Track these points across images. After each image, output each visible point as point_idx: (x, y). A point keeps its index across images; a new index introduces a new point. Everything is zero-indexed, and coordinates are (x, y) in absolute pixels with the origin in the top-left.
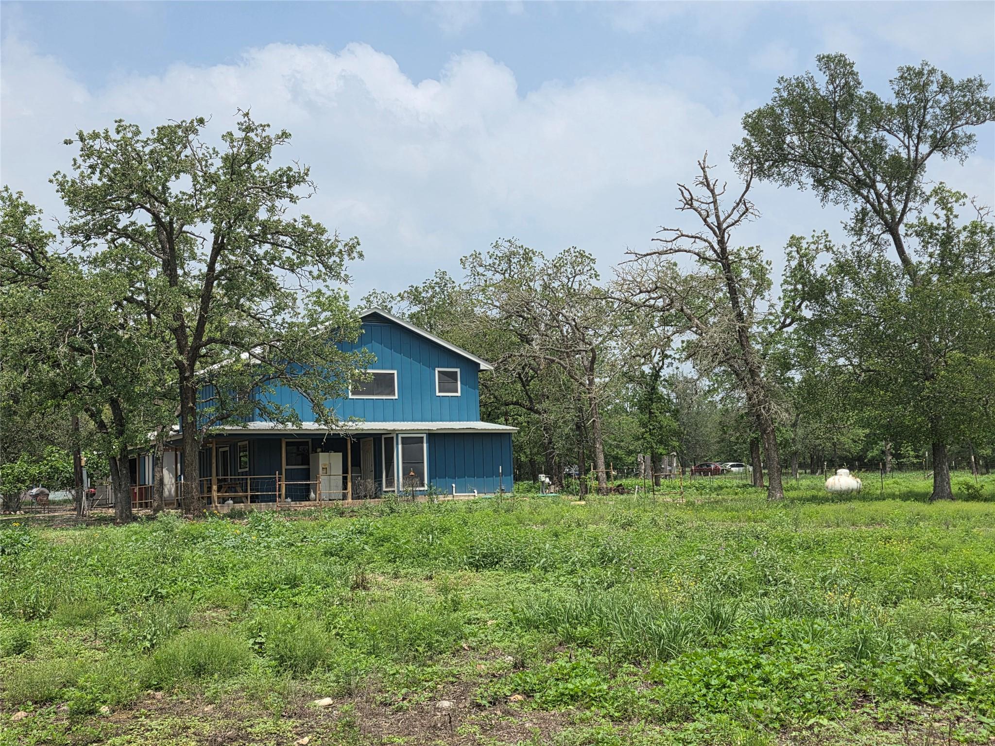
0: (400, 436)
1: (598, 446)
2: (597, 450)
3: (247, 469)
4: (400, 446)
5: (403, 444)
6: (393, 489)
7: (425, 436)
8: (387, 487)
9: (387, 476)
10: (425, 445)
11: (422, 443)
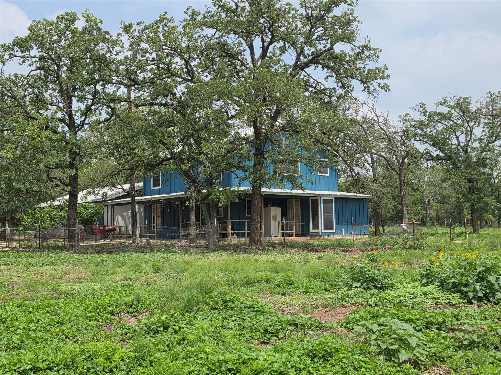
0: (322, 198)
1: (405, 208)
2: (404, 211)
3: (222, 216)
4: (322, 204)
5: (323, 203)
6: (318, 231)
7: (333, 198)
8: (313, 229)
9: (313, 223)
10: (334, 204)
11: (332, 203)
